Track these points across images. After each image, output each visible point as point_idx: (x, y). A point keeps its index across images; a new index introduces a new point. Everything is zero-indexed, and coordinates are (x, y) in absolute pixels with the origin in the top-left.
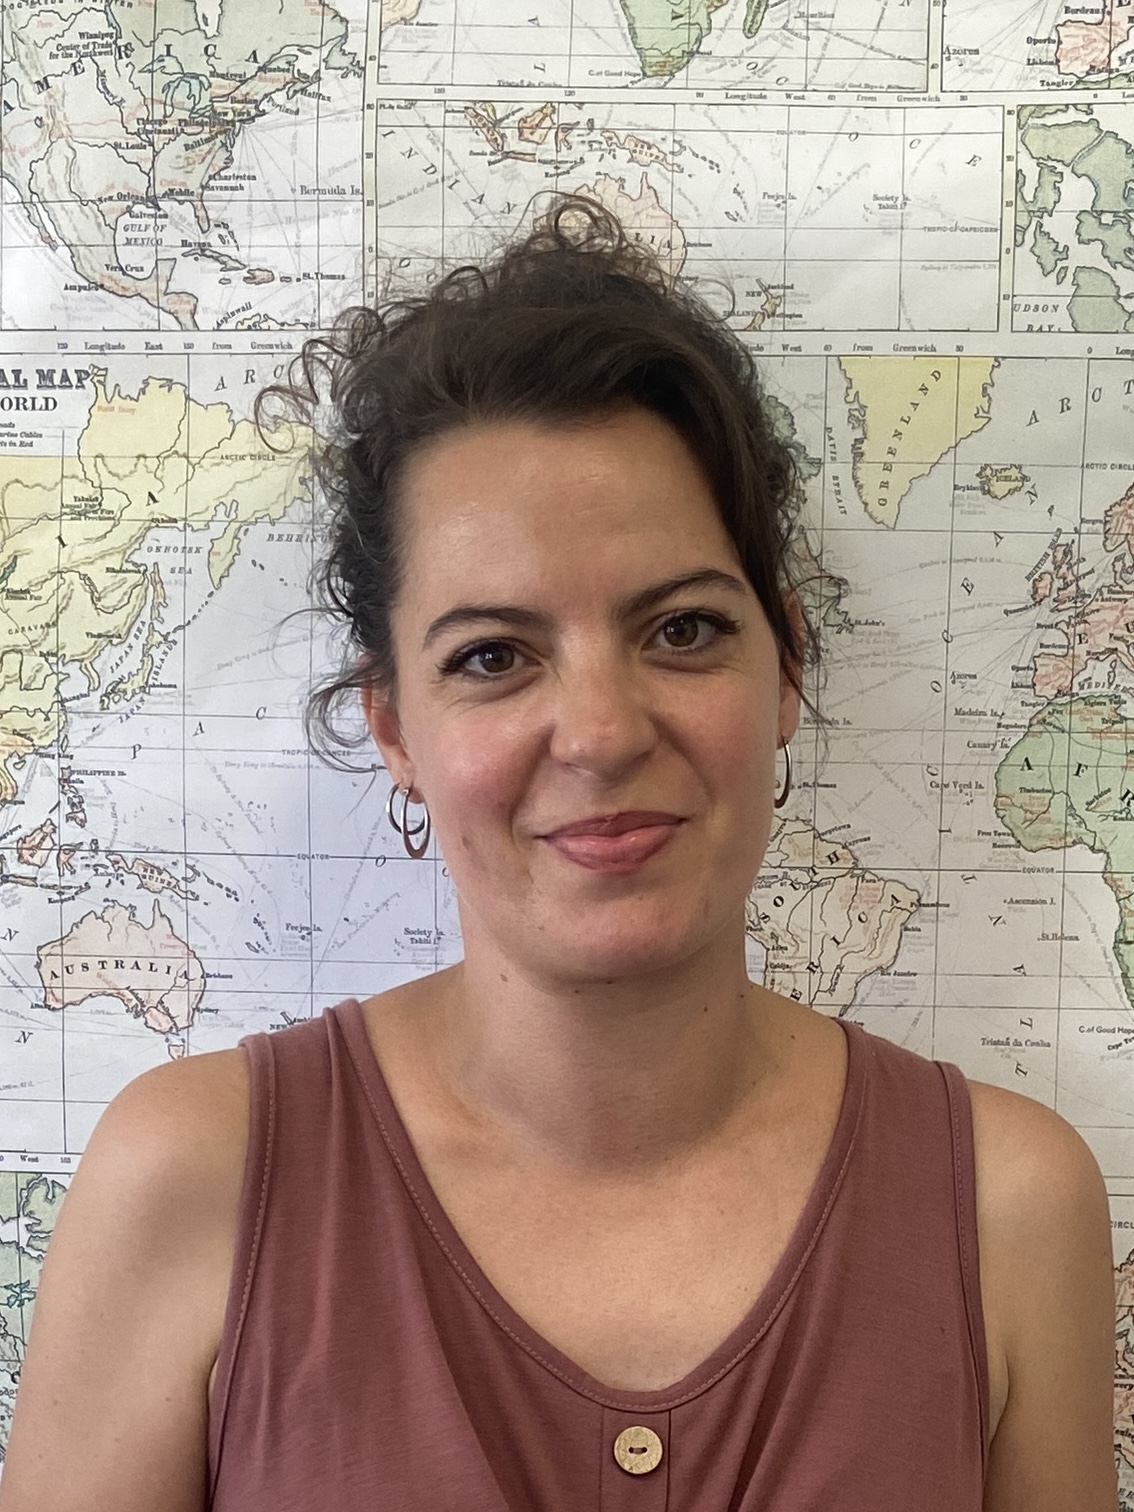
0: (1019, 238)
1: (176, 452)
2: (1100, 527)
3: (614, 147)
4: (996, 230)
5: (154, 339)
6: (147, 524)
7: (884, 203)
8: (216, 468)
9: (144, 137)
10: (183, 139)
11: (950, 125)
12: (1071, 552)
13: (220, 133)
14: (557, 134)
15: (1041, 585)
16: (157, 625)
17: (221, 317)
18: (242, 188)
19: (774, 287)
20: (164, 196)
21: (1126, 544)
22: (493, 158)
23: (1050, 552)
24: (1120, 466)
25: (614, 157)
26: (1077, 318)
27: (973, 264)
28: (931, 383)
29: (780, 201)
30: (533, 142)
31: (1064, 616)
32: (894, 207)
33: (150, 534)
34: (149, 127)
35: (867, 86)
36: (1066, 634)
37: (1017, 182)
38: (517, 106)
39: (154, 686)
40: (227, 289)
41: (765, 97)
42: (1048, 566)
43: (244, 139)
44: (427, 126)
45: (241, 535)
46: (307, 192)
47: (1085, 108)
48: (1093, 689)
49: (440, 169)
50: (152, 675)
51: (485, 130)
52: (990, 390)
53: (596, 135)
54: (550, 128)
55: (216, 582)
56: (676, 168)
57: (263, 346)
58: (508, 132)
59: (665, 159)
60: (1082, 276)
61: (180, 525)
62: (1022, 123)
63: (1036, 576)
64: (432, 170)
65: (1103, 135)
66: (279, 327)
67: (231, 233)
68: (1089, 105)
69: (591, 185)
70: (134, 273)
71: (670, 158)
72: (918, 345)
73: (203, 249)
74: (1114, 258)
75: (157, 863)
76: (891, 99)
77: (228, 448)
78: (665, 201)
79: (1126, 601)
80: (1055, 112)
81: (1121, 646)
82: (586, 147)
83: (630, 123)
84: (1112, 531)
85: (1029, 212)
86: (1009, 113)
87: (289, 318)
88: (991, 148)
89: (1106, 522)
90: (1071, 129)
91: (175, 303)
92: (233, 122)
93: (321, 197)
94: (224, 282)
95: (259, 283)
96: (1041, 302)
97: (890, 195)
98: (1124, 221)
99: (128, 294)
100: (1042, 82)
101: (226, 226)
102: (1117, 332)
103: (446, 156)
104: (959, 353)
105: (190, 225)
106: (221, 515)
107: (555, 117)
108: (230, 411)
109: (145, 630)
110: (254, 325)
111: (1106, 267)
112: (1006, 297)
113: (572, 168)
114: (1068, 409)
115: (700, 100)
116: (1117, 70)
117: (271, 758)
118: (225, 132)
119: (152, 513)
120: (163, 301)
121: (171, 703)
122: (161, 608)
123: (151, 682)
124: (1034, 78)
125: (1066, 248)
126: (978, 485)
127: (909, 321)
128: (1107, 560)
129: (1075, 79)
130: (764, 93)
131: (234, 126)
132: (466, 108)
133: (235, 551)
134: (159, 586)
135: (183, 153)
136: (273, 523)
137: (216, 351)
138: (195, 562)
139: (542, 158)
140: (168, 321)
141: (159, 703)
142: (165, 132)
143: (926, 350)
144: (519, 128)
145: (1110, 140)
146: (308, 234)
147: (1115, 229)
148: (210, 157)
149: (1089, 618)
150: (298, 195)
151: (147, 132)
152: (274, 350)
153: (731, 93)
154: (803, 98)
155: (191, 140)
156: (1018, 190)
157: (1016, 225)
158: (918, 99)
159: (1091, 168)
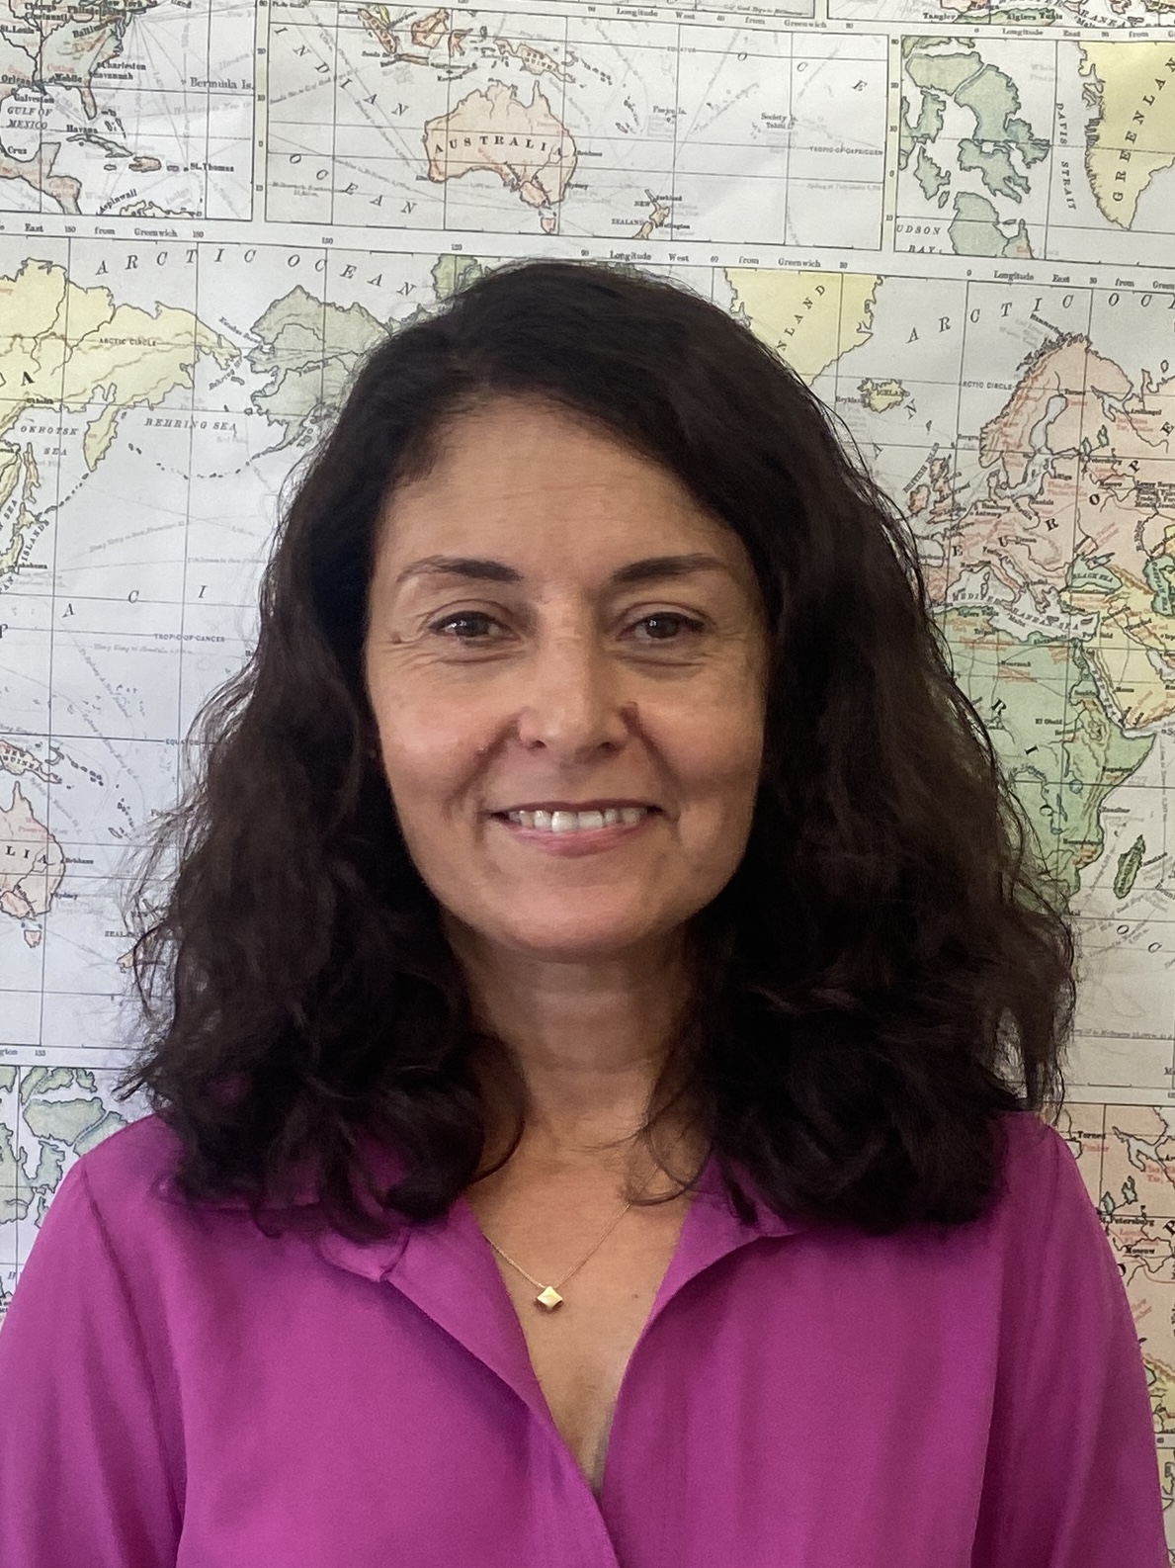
0: (903, 162)
1: (54, 334)
2: (976, 443)
3: (506, 54)
4: (881, 153)
5: (35, 220)
6: (22, 404)
7: (772, 122)
8: (94, 350)
9: (31, 21)
10: (72, 26)
11: (837, 50)
12: (947, 465)
13: (111, 21)
14: (450, 39)
15: (919, 497)
16: (29, 505)
17: (105, 203)
18: (131, 77)
19: (662, 198)
20: (50, 81)
21: (1001, 460)
22: (386, 60)
23: (928, 465)
24: (996, 386)
25: (507, 64)
26: (957, 241)
27: (857, 184)
28: (814, 296)
29: (670, 115)
30: (426, 46)
31: (940, 528)
32: (781, 126)
33: (24, 414)
34: (37, 12)
35: (755, 9)
36: (942, 546)
37: (901, 108)
38: (410, 11)
39: (23, 566)
40: (113, 176)
41: (656, 14)
42: (926, 479)
43: (134, 29)
44: (320, 25)
45: (118, 418)
46: (198, 84)
47: (966, 41)
48: (966, 600)
49: (332, 67)
50: (22, 554)
51: (378, 32)
52: (872, 307)
53: (489, 43)
54: (443, 33)
55: (92, 463)
56: (567, 78)
57: (146, 233)
58: (401, 35)
59: (557, 69)
60: (962, 201)
61: (56, 405)
62: (906, 52)
63: (913, 489)
64: (325, 68)
65: (985, 68)
66: (164, 215)
67: (118, 120)
68: (971, 38)
69: (483, 91)
70: (17, 155)
71: (562, 68)
72: (802, 260)
73: (89, 135)
74: (994, 185)
75: (19, 745)
76: (778, 23)
77: (107, 332)
78: (556, 110)
79: (1000, 515)
80: (938, 44)
81: (995, 560)
82: (479, 53)
83: (522, 33)
84: (987, 448)
85: (913, 137)
86: (894, 42)
87: (175, 206)
88: (875, 75)
89: (982, 439)
90: (952, 60)
91: (58, 187)
92: (123, 12)
93: (212, 90)
94: (110, 168)
95: (146, 171)
96: (923, 224)
97: (777, 114)
98: (1004, 150)
99: (9, 175)
100: (926, 14)
101: (113, 113)
102: (995, 257)
103: (339, 56)
104: (842, 270)
105: (76, 110)
106: (99, 398)
107: (448, 23)
108: (110, 295)
109: (16, 512)
110: (139, 211)
111: (985, 193)
112: (889, 218)
113: (464, 73)
114: (948, 328)
115: (592, 14)
116: (997, 7)
117: (142, 642)
118: (115, 21)
119: (27, 393)
120: (45, 184)
121: (40, 584)
122: (33, 488)
123: (20, 562)
124: (917, 10)
125: (948, 174)
126: (859, 397)
127: (795, 236)
128: (981, 477)
129: (956, 14)
130: (655, 10)
131: (125, 15)
132: (360, 10)
133: (112, 433)
134: (32, 467)
135: (72, 39)
136: (151, 408)
137: (98, 235)
138: (71, 443)
139: (435, 62)
140: (50, 204)
141: (27, 583)
142: (53, 18)
143: (811, 265)
144: (412, 32)
145: (992, 73)
146: (197, 125)
147: (996, 157)
148: (99, 45)
149: (964, 531)
150: (188, 86)
151: (35, 17)
152: (159, 237)
153: (622, 9)
154: (693, 17)
155: (80, 27)
156: (903, 116)
157: (900, 150)
158: (805, 25)
159: (973, 99)
